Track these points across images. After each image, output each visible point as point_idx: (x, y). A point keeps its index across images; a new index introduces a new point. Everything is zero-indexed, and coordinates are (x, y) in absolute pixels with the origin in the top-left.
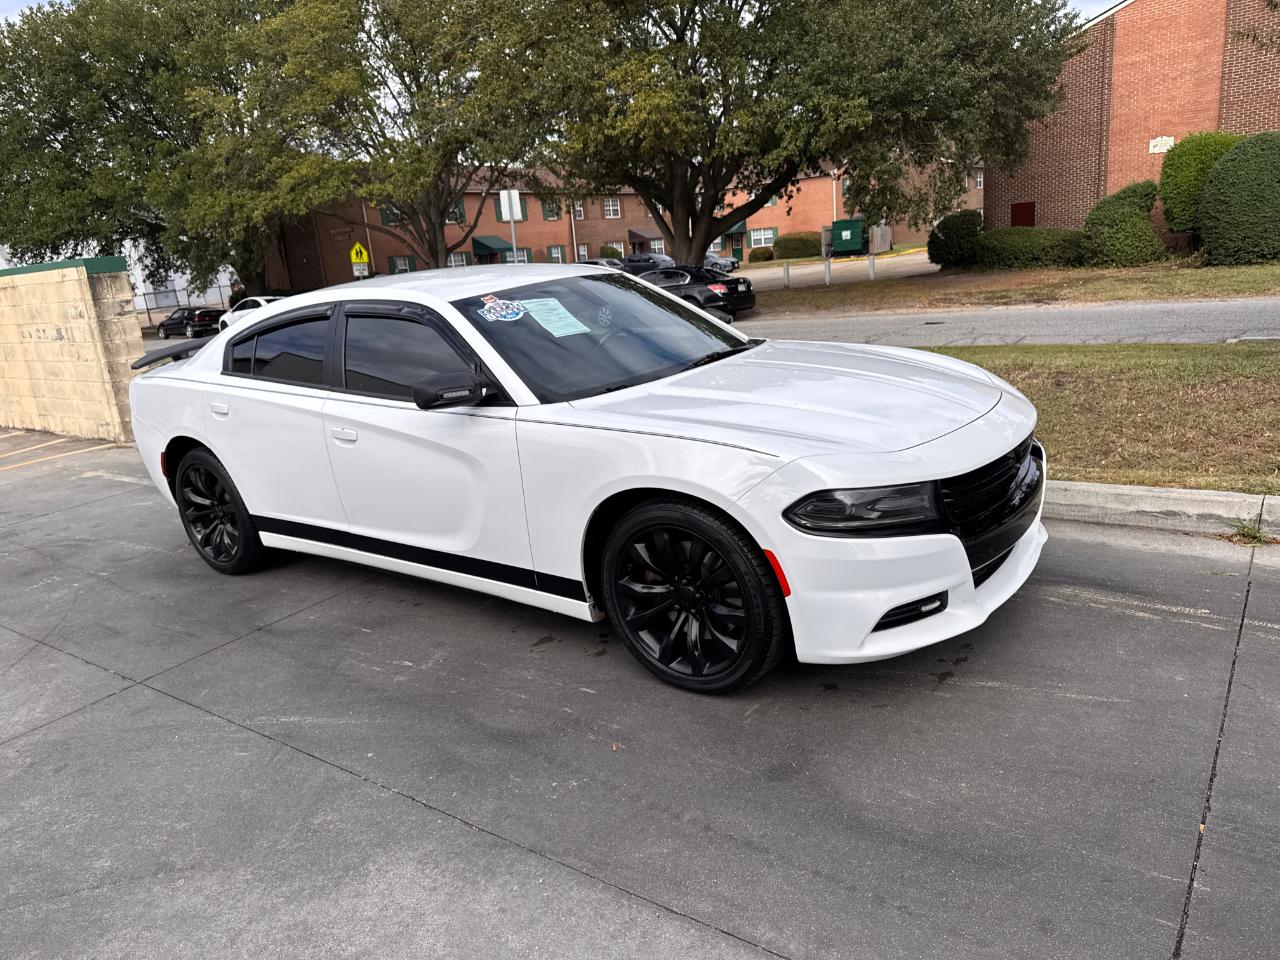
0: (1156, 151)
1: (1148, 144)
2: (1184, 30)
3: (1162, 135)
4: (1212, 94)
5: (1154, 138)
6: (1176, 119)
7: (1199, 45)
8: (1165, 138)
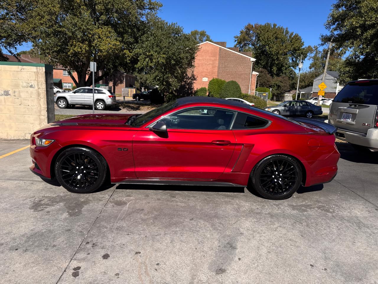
0: (204, 80)
1: (202, 79)
2: (210, 55)
3: (205, 77)
4: (216, 70)
5: (204, 77)
6: (208, 74)
7: (213, 58)
8: (206, 78)
